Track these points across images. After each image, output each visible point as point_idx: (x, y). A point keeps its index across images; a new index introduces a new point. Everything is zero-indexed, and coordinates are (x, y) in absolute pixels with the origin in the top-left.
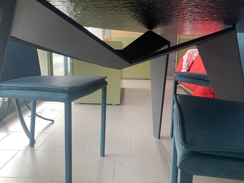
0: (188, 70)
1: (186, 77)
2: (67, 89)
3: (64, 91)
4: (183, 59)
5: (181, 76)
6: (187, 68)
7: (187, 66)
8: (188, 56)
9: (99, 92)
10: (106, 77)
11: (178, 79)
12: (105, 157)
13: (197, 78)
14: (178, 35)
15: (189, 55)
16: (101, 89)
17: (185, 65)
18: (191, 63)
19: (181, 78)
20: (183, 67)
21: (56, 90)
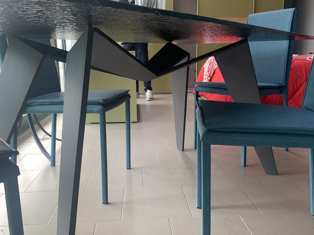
0: (210, 80)
1: (206, 87)
2: (102, 101)
3: (98, 103)
4: (204, 68)
5: (202, 87)
6: (209, 78)
7: (208, 76)
8: (210, 65)
9: (123, 105)
10: (129, 90)
11: (199, 89)
12: (131, 170)
13: (217, 87)
14: (197, 44)
15: (210, 63)
16: (125, 102)
17: (206, 74)
18: (212, 72)
19: (202, 88)
20: (205, 77)
21: (90, 102)
